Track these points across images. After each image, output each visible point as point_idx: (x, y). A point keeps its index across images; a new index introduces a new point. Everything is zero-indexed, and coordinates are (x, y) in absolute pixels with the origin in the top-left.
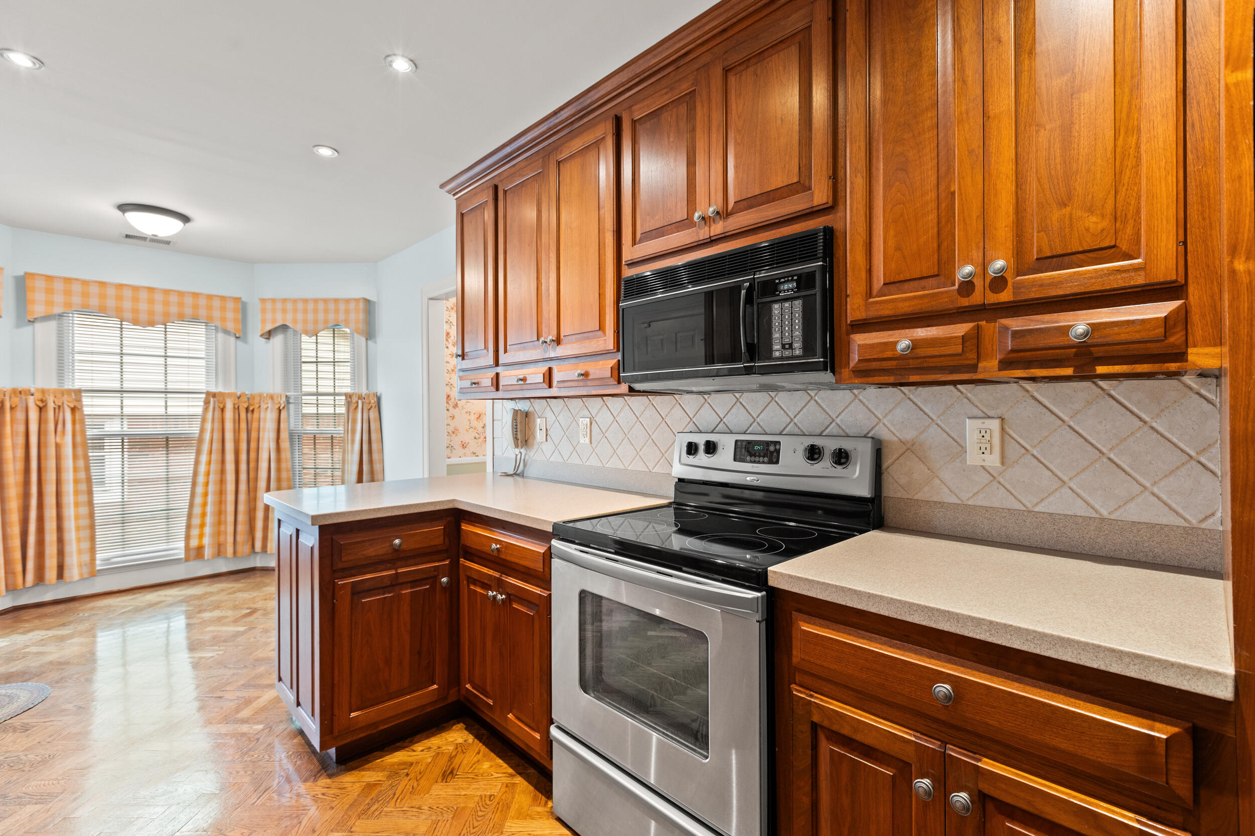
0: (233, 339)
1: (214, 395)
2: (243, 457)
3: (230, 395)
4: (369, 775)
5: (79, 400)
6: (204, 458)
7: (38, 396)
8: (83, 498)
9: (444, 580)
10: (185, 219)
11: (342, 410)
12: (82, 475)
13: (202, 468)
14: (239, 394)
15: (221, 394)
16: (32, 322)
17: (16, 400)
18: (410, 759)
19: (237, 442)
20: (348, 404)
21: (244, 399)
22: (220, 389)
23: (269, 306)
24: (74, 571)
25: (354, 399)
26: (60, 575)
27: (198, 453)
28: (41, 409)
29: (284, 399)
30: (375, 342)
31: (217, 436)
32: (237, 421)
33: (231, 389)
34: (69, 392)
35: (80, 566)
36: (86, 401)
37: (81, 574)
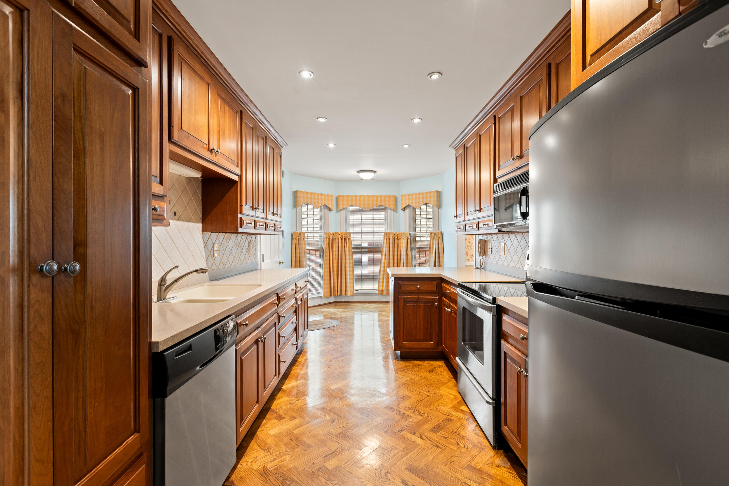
0: (393, 212)
1: (387, 234)
2: (396, 257)
3: (392, 233)
4: (408, 364)
5: (350, 236)
6: (383, 257)
7: (341, 235)
8: (351, 269)
9: (436, 303)
10: (375, 172)
11: (429, 239)
12: (351, 261)
13: (383, 261)
14: (394, 233)
15: (389, 233)
16: (340, 211)
17: (336, 236)
18: (422, 364)
19: (393, 251)
20: (431, 237)
21: (396, 235)
22: (389, 231)
23: (404, 197)
24: (349, 293)
25: (433, 235)
26: (346, 294)
27: (382, 255)
28: (342, 239)
29: (409, 235)
30: (442, 209)
31: (387, 249)
32: (394, 244)
33: (392, 231)
34: (348, 233)
35: (350, 291)
36: (352, 235)
37: (351, 294)
